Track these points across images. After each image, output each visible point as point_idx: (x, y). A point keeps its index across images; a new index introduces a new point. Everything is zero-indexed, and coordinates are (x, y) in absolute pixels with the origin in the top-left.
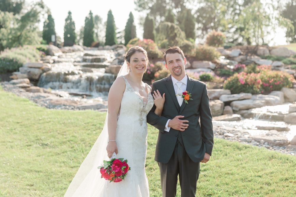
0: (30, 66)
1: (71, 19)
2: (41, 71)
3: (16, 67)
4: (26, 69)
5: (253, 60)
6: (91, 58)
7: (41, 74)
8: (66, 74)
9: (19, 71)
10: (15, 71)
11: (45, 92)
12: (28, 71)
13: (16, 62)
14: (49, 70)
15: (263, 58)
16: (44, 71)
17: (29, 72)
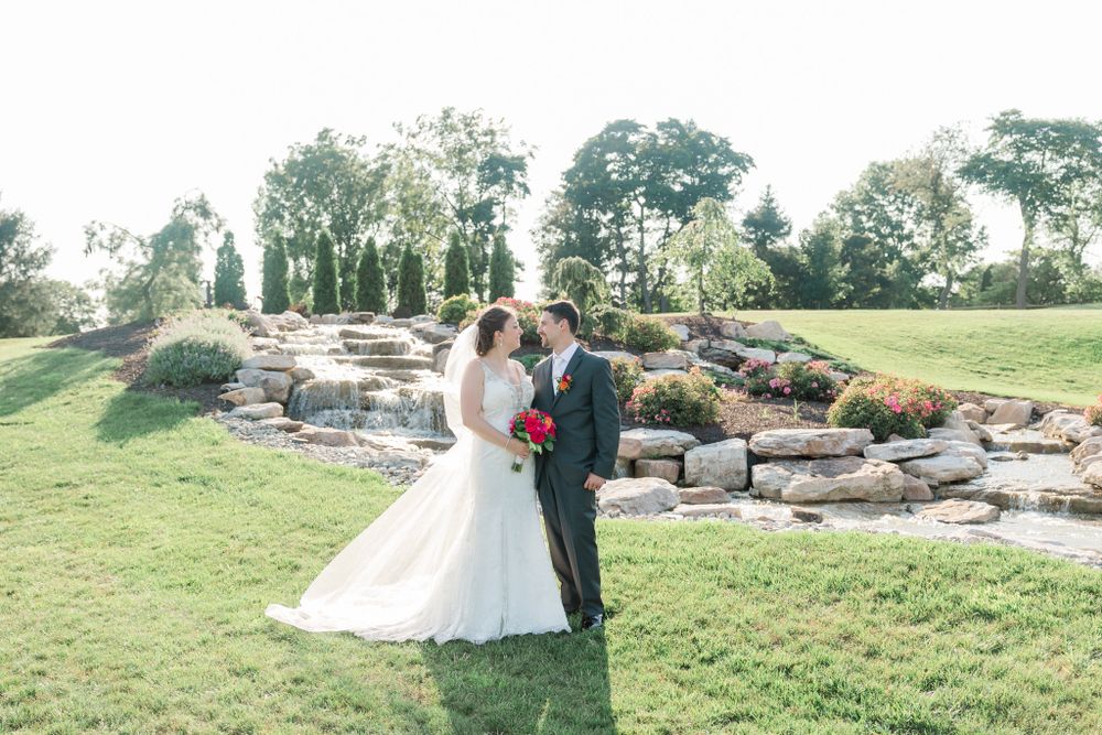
0: (266, 365)
1: (232, 250)
2: (291, 381)
3: (230, 369)
4: (256, 373)
5: (727, 348)
6: (369, 342)
7: (292, 388)
8: (364, 387)
9: (236, 381)
10: (225, 379)
11: (361, 442)
12: (263, 378)
13: (227, 356)
14: (310, 375)
15: (748, 346)
16: (298, 380)
17: (266, 381)
